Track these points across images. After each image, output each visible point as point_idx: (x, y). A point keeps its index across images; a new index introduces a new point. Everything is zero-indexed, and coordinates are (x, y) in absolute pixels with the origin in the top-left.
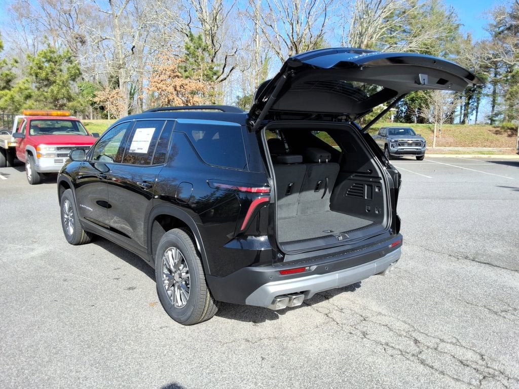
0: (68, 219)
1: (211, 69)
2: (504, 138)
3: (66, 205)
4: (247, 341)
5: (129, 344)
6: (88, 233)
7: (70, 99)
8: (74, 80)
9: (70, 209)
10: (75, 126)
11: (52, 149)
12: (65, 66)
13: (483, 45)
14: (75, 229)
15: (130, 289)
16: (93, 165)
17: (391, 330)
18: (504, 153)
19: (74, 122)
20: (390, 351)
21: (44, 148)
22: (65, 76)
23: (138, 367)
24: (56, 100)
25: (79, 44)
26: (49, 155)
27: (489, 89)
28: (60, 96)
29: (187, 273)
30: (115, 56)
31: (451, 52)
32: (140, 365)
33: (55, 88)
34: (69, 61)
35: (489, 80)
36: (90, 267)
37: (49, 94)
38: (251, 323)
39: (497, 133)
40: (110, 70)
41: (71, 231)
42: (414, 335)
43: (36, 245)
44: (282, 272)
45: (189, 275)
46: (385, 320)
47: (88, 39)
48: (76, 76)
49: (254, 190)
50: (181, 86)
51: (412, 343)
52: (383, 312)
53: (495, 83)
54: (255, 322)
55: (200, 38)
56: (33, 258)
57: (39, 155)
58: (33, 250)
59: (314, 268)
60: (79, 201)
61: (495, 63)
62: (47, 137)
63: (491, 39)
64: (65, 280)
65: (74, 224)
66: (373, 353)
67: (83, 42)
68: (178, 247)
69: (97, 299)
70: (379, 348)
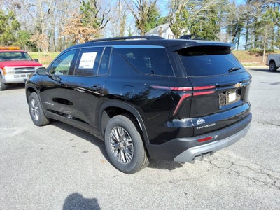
0: (34, 111)
1: (95, 21)
2: (254, 57)
3: (33, 102)
4: (171, 182)
5: (99, 189)
6: (47, 118)
7: (14, 40)
8: (16, 29)
9: (35, 105)
10: (23, 55)
11: (12, 69)
12: (10, 22)
13: (241, 7)
14: (40, 117)
15: (84, 152)
16: (51, 77)
17: (251, 169)
18: (257, 65)
19: (22, 53)
20: (258, 183)
21: (7, 69)
22: (11, 26)
23: (110, 205)
24: (6, 41)
25: (17, 9)
26: (11, 73)
27: (244, 30)
28: (9, 39)
29: (130, 142)
30: (38, 16)
31: (225, 11)
32: (112, 203)
33: (5, 34)
34: (13, 18)
35: (245, 26)
36: (54, 140)
37: (2, 38)
38: (167, 170)
39: (250, 54)
40: (36, 23)
41: (37, 118)
42: (266, 171)
43: (16, 128)
44: (200, 141)
45: (132, 144)
46: (245, 163)
47: (22, 6)
48: (16, 27)
49: (180, 89)
50: (83, 31)
51: (267, 177)
52: (241, 158)
53: (247, 28)
54: (169, 169)
55: (88, 4)
56: (16, 135)
57: (5, 73)
58: (14, 130)
59: (216, 136)
60: (43, 100)
61: (248, 17)
62: (8, 62)
63: (245, 3)
64: (42, 149)
65: (39, 114)
66: (249, 185)
67: (19, 7)
68: (122, 126)
69: (67, 160)
70: (251, 182)
